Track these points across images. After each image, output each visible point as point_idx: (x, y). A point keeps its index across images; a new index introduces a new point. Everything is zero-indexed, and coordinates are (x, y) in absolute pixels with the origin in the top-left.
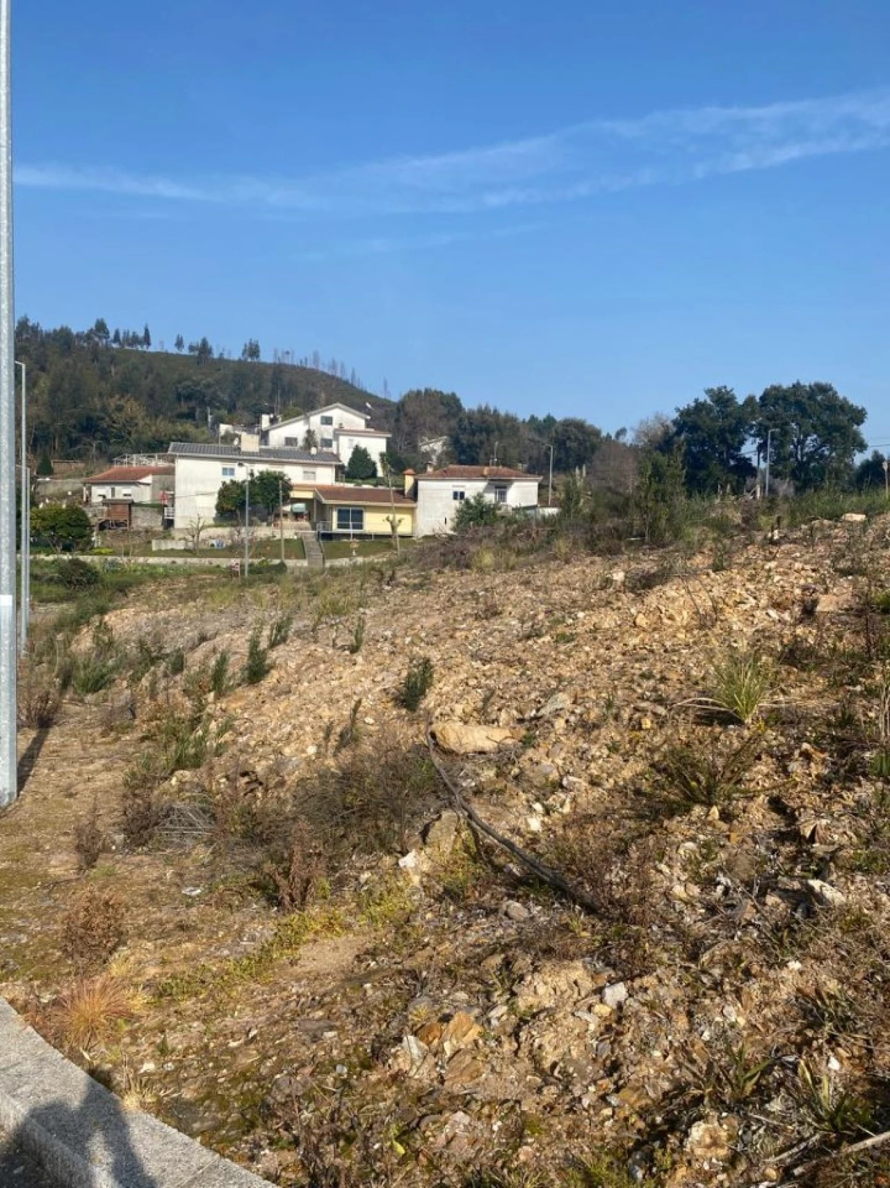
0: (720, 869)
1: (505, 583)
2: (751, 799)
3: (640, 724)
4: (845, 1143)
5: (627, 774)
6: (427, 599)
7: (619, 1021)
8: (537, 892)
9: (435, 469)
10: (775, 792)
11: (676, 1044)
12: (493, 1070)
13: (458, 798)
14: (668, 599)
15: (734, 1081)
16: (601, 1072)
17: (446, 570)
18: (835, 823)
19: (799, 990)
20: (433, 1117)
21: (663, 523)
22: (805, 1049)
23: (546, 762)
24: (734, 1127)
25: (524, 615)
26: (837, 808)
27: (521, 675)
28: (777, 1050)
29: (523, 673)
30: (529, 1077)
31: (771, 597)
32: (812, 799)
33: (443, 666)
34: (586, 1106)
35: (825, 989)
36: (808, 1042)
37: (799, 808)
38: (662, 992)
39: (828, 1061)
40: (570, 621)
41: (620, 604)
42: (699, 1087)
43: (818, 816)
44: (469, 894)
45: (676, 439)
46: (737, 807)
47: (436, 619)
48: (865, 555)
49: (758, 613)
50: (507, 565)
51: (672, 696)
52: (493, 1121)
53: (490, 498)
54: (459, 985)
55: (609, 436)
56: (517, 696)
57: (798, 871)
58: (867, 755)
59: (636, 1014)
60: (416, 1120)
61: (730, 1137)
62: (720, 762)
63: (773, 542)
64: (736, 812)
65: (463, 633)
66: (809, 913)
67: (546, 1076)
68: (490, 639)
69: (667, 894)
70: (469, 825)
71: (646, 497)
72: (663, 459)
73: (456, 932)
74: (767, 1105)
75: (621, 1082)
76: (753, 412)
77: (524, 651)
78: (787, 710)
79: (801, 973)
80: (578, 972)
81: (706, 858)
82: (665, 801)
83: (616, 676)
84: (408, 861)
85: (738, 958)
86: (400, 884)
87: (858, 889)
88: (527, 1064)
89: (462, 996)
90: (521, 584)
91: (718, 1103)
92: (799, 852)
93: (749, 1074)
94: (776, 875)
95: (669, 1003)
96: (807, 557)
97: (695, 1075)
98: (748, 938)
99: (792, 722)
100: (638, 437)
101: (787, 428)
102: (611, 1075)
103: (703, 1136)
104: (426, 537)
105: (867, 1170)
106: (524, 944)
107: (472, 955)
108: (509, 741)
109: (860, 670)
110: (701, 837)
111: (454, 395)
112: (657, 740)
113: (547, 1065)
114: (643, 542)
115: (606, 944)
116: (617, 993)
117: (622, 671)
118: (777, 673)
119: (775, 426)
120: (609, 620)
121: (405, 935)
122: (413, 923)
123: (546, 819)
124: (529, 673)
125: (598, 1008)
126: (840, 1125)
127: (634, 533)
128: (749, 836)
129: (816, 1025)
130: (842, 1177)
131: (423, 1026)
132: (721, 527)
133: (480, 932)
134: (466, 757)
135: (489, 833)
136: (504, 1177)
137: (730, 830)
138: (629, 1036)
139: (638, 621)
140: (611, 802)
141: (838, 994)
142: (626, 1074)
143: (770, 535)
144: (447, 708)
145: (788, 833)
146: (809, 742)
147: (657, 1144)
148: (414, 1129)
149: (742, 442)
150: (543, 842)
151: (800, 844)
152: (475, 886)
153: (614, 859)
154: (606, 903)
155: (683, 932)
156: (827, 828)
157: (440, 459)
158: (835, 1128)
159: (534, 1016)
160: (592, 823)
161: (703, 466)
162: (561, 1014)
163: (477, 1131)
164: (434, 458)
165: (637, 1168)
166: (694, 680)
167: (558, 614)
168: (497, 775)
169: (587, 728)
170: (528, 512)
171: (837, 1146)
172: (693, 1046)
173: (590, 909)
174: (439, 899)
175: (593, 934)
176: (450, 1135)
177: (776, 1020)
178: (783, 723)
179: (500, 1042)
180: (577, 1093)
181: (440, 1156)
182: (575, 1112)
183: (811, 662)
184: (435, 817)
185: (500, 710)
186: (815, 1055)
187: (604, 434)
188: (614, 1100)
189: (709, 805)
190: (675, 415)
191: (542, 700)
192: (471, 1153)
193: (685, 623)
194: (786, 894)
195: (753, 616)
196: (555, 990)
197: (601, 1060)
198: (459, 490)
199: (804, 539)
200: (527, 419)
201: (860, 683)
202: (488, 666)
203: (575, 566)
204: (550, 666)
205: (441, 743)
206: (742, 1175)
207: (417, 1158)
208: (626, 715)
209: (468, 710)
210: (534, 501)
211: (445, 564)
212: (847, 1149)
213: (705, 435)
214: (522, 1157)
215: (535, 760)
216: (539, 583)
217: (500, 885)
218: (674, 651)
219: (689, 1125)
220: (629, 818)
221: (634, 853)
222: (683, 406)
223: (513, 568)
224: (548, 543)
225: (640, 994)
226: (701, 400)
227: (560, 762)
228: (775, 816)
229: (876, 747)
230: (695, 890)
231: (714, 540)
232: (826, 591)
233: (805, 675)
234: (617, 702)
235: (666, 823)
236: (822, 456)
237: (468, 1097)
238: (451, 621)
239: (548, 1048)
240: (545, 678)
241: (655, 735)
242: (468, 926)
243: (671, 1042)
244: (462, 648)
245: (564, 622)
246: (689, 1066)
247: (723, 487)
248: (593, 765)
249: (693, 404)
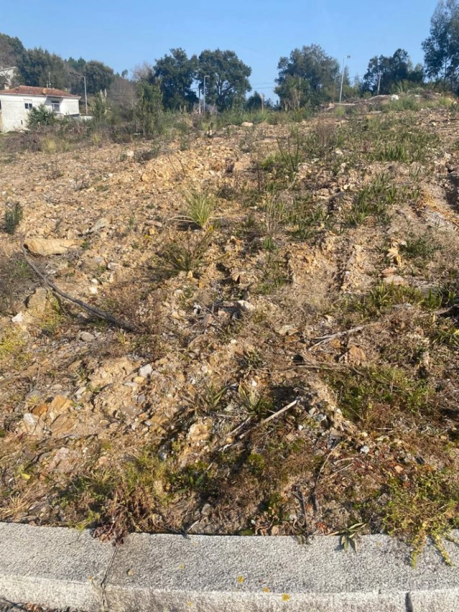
0: (195, 301)
1: (63, 158)
2: (208, 265)
3: (149, 232)
4: (262, 419)
5: (143, 259)
6: (15, 168)
7: (149, 383)
8: (98, 325)
9: (11, 88)
10: (219, 261)
11: (179, 389)
12: (80, 421)
13: (45, 280)
14: (158, 165)
15: (208, 401)
16: (141, 410)
17: (26, 152)
18: (248, 273)
19: (236, 353)
20: (46, 454)
21: (152, 125)
22: (241, 379)
23: (97, 257)
24: (210, 423)
25: (77, 176)
26: (248, 266)
27: (78, 210)
28: (228, 382)
29: (79, 209)
30: (101, 421)
31: (211, 164)
32: (236, 263)
33: (29, 207)
34: (134, 429)
35: (248, 350)
36: (242, 376)
37: (231, 268)
38: (170, 365)
39: (251, 383)
40: (105, 179)
41: (132, 168)
42: (192, 408)
43: (240, 270)
44: (58, 331)
45: (156, 78)
46: (201, 270)
47: (21, 180)
48: (254, 143)
49: (205, 172)
50: (64, 148)
51: (164, 217)
52: (83, 448)
53: (49, 108)
54: (56, 380)
55: (118, 75)
56: (78, 222)
57: (232, 297)
58: (261, 239)
59: (157, 378)
60: (37, 457)
61: (209, 428)
62: (192, 249)
63: (209, 137)
64: (201, 272)
65: (40, 187)
66: (239, 316)
67: (110, 419)
68: (57, 191)
69: (169, 317)
70: (54, 295)
71: (142, 109)
72: (150, 87)
73: (51, 352)
74: (225, 409)
75: (152, 413)
76: (196, 65)
77: (79, 197)
78: (223, 220)
79: (237, 345)
80: (125, 362)
81: (187, 297)
82: (165, 271)
83: (134, 208)
84: (18, 318)
85: (207, 343)
86: (15, 331)
87: (260, 302)
88: (100, 415)
89: (58, 386)
90: (74, 158)
91: (202, 413)
92: (233, 288)
93: (216, 396)
94: (222, 301)
95: (174, 370)
96: (227, 144)
97: (189, 402)
98: (210, 333)
99: (225, 226)
100: (135, 76)
101: (214, 75)
102: (145, 411)
103: (196, 431)
104: (10, 132)
105: (273, 429)
106: (92, 353)
107: (63, 363)
108: (75, 247)
109: (256, 198)
110: (185, 287)
111: (17, 39)
112: (159, 240)
113: (111, 413)
114: (142, 136)
115: (139, 346)
116: (148, 369)
117: (137, 205)
118: (217, 202)
119: (207, 74)
120: (127, 178)
121: (21, 359)
122: (25, 352)
123: (100, 287)
124: (82, 208)
125: (137, 379)
126: (259, 411)
127: (137, 131)
128: (208, 283)
129: (245, 367)
130: (262, 435)
131: (35, 406)
132: (183, 128)
133: (67, 351)
134: (48, 257)
135: (67, 298)
136: (91, 476)
137: (198, 282)
138: (154, 390)
139: (143, 178)
140: (135, 274)
141: (254, 351)
142: (154, 408)
143: (208, 133)
144: (34, 231)
145: (226, 280)
146: (234, 235)
147: (173, 440)
148: (36, 462)
149: (191, 82)
150: (99, 299)
151: (233, 285)
152: (61, 327)
153: (140, 303)
154: (137, 325)
155: (179, 334)
156: (245, 276)
157: (13, 82)
158: (257, 413)
159: (101, 390)
160: (126, 286)
161: (172, 96)
162: (117, 386)
163: (74, 455)
164: (9, 80)
165: (163, 453)
166: (175, 208)
167: (97, 175)
168: (69, 266)
169: (120, 236)
170: (75, 118)
171: (259, 421)
172: (187, 388)
173: (129, 330)
174: (40, 337)
175: (131, 342)
176: (58, 461)
177: (226, 368)
178: (221, 227)
179: (82, 406)
180: (128, 423)
181: (53, 473)
182: (128, 433)
183: (233, 196)
184: (32, 292)
185: (67, 230)
186: (245, 381)
187: (115, 73)
188: (148, 423)
189: (187, 270)
190: (155, 64)
191: (92, 223)
192: (71, 467)
193: (168, 178)
194: (227, 309)
195: (202, 174)
196: (112, 374)
197: (140, 404)
198: (29, 102)
199: (224, 135)
200: (68, 60)
201: (256, 205)
202: (57, 206)
203: (105, 149)
204: (96, 204)
205: (32, 250)
206: (215, 444)
207: (38, 477)
208: (140, 228)
209: (48, 231)
210: (77, 112)
211: (24, 148)
212: (263, 421)
213: (171, 77)
214: (101, 463)
215: (91, 256)
216: (85, 158)
217: (76, 324)
218: (164, 193)
219: (189, 427)
220: (146, 281)
221: (150, 299)
222: (159, 59)
223: (68, 150)
224: (88, 136)
225: (159, 368)
226: (168, 56)
227: (106, 256)
228: (220, 273)
229: (265, 235)
230: (183, 313)
231: (180, 135)
232: (238, 160)
233: (230, 203)
234: (135, 222)
235: (166, 282)
236: (230, 93)
237: (67, 439)
238: (31, 181)
239: (111, 404)
240: (93, 211)
241: (157, 237)
242: (59, 349)
243: (176, 388)
244: (40, 196)
245: (101, 179)
246: (186, 398)
247: (183, 107)
248: (124, 256)
249: (164, 58)
